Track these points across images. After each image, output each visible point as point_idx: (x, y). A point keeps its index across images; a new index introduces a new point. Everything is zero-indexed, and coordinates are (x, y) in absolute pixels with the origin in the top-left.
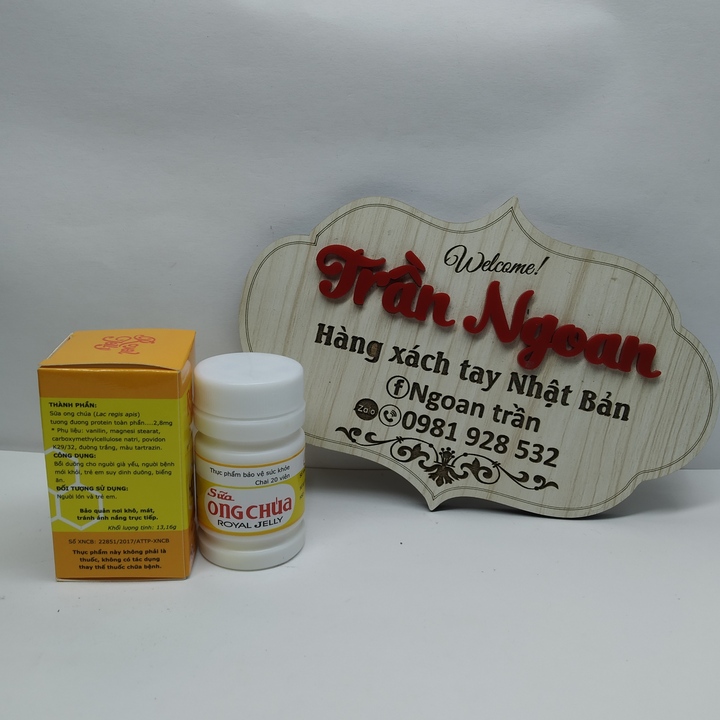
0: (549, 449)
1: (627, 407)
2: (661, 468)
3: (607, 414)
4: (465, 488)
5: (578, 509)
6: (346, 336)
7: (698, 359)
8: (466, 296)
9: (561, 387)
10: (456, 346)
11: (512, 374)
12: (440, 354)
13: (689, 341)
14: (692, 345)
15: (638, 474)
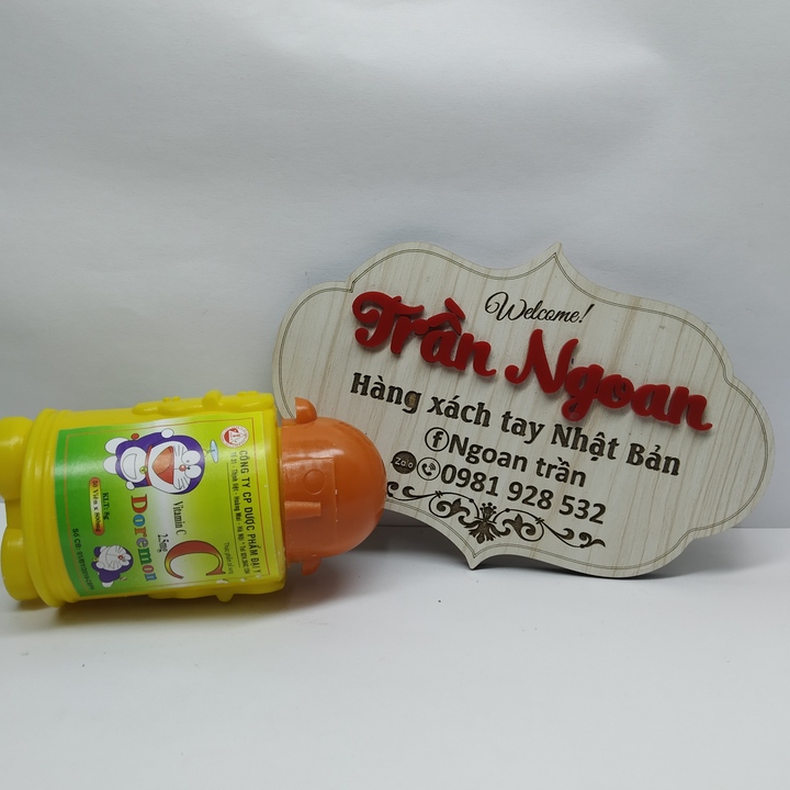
0: (595, 505)
1: (677, 461)
2: (713, 526)
3: (656, 468)
4: (507, 545)
5: (626, 568)
6: (383, 386)
7: (751, 411)
8: (508, 346)
9: (607, 440)
10: (497, 397)
11: (556, 425)
12: (481, 405)
13: (742, 393)
14: (745, 396)
15: (689, 532)
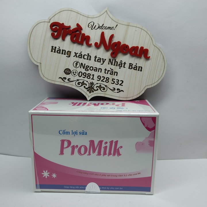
0: (121, 81)
1: (142, 67)
2: (152, 84)
3: (136, 70)
4: (98, 93)
5: (130, 97)
6: (60, 50)
7: (160, 53)
8: (95, 37)
9: (123, 63)
10: (93, 52)
11: (109, 59)
12: (88, 54)
13: (157, 48)
14: (158, 49)
15: (145, 87)
